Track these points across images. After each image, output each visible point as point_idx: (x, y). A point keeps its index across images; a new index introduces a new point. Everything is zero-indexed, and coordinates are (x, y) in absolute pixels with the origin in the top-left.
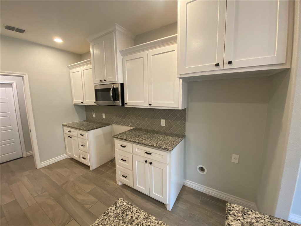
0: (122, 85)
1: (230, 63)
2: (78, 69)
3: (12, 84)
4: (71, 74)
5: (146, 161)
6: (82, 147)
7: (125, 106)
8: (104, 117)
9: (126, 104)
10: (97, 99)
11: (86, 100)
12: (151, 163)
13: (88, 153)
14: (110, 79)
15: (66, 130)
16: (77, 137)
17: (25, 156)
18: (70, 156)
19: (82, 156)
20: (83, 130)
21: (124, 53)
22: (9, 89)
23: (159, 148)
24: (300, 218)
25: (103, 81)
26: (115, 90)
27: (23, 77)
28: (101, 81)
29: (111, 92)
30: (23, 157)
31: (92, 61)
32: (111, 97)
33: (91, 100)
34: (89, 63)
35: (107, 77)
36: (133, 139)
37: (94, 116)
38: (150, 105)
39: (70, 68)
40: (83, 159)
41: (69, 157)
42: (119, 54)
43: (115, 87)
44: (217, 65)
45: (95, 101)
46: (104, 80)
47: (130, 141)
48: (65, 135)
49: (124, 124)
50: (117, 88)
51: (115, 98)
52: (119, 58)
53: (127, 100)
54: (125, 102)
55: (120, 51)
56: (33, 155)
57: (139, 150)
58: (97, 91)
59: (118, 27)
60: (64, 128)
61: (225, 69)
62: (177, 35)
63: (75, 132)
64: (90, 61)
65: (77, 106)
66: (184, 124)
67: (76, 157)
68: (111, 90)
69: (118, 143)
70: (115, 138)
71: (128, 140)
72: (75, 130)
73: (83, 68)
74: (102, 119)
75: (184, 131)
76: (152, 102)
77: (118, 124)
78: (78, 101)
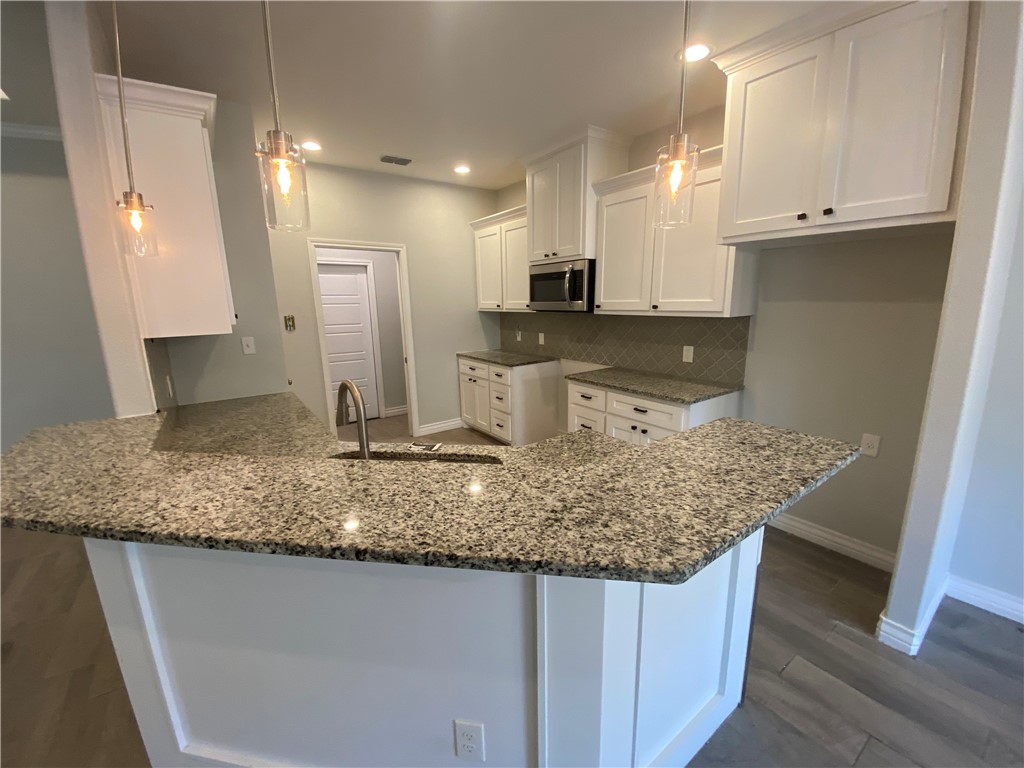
0: (592, 263)
1: (828, 212)
2: (495, 228)
3: (366, 267)
4: (478, 241)
5: (634, 428)
6: (496, 401)
7: (596, 312)
8: (542, 341)
9: (598, 306)
10: (532, 299)
11: (507, 300)
12: (644, 432)
13: (508, 414)
14: (565, 251)
15: (465, 364)
16: (488, 380)
17: (383, 415)
18: (467, 423)
19: (495, 422)
20: (502, 364)
21: (602, 189)
22: (361, 277)
23: (664, 398)
24: (1022, 603)
25: (551, 256)
26: (576, 275)
27: (398, 253)
28: (546, 256)
29: (567, 280)
30: (379, 418)
31: (528, 210)
32: (567, 292)
33: (519, 300)
34: (520, 213)
35: (559, 246)
36: (608, 382)
37: (519, 339)
38: (655, 307)
39: (476, 227)
40: (497, 428)
41: (466, 427)
42: (590, 191)
43: (575, 269)
44: (802, 217)
45: (528, 302)
46: (554, 254)
47: (601, 385)
48: (461, 376)
49: (588, 358)
50: (582, 271)
51: (575, 294)
52: (590, 198)
53: (601, 298)
54: (596, 303)
55: (594, 186)
56: (407, 414)
57: (620, 404)
58: (534, 279)
59: (593, 133)
60: (461, 361)
61: (817, 226)
62: (722, 148)
63: (484, 370)
64: (525, 208)
65: (487, 315)
66: (743, 356)
67: (482, 424)
68: (568, 275)
69: (574, 391)
70: (569, 381)
71: (597, 384)
72: (484, 366)
73: (505, 225)
74: (538, 346)
75: (741, 374)
76: (660, 301)
77: (574, 359)
78: (489, 303)
